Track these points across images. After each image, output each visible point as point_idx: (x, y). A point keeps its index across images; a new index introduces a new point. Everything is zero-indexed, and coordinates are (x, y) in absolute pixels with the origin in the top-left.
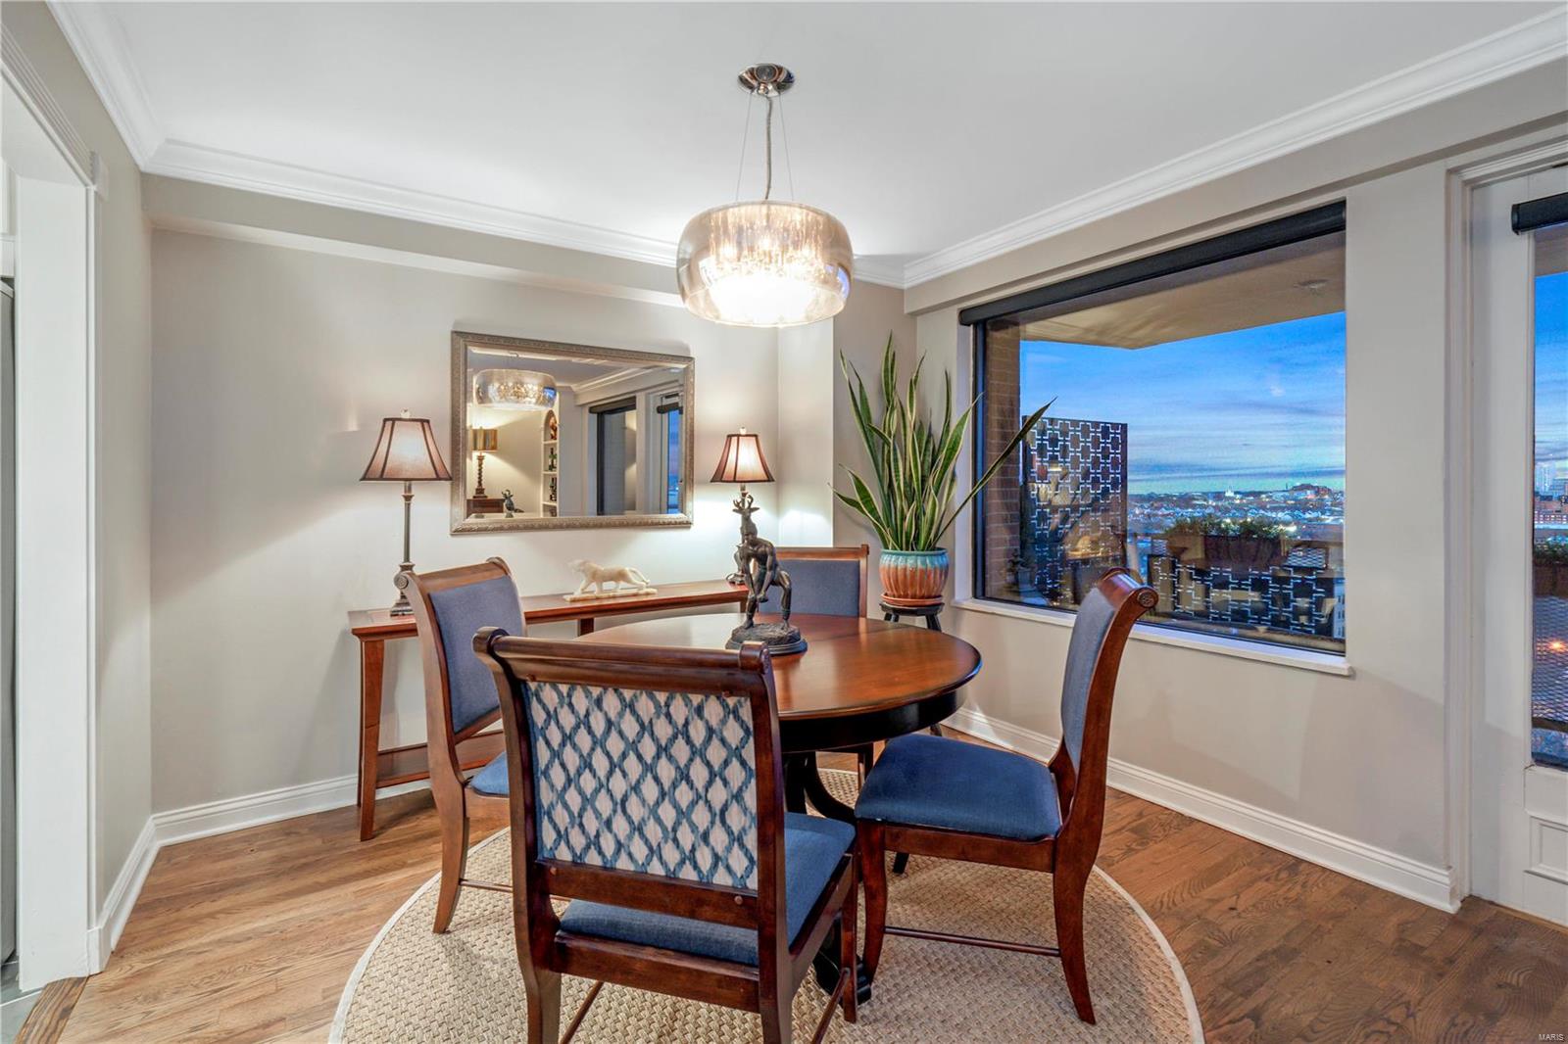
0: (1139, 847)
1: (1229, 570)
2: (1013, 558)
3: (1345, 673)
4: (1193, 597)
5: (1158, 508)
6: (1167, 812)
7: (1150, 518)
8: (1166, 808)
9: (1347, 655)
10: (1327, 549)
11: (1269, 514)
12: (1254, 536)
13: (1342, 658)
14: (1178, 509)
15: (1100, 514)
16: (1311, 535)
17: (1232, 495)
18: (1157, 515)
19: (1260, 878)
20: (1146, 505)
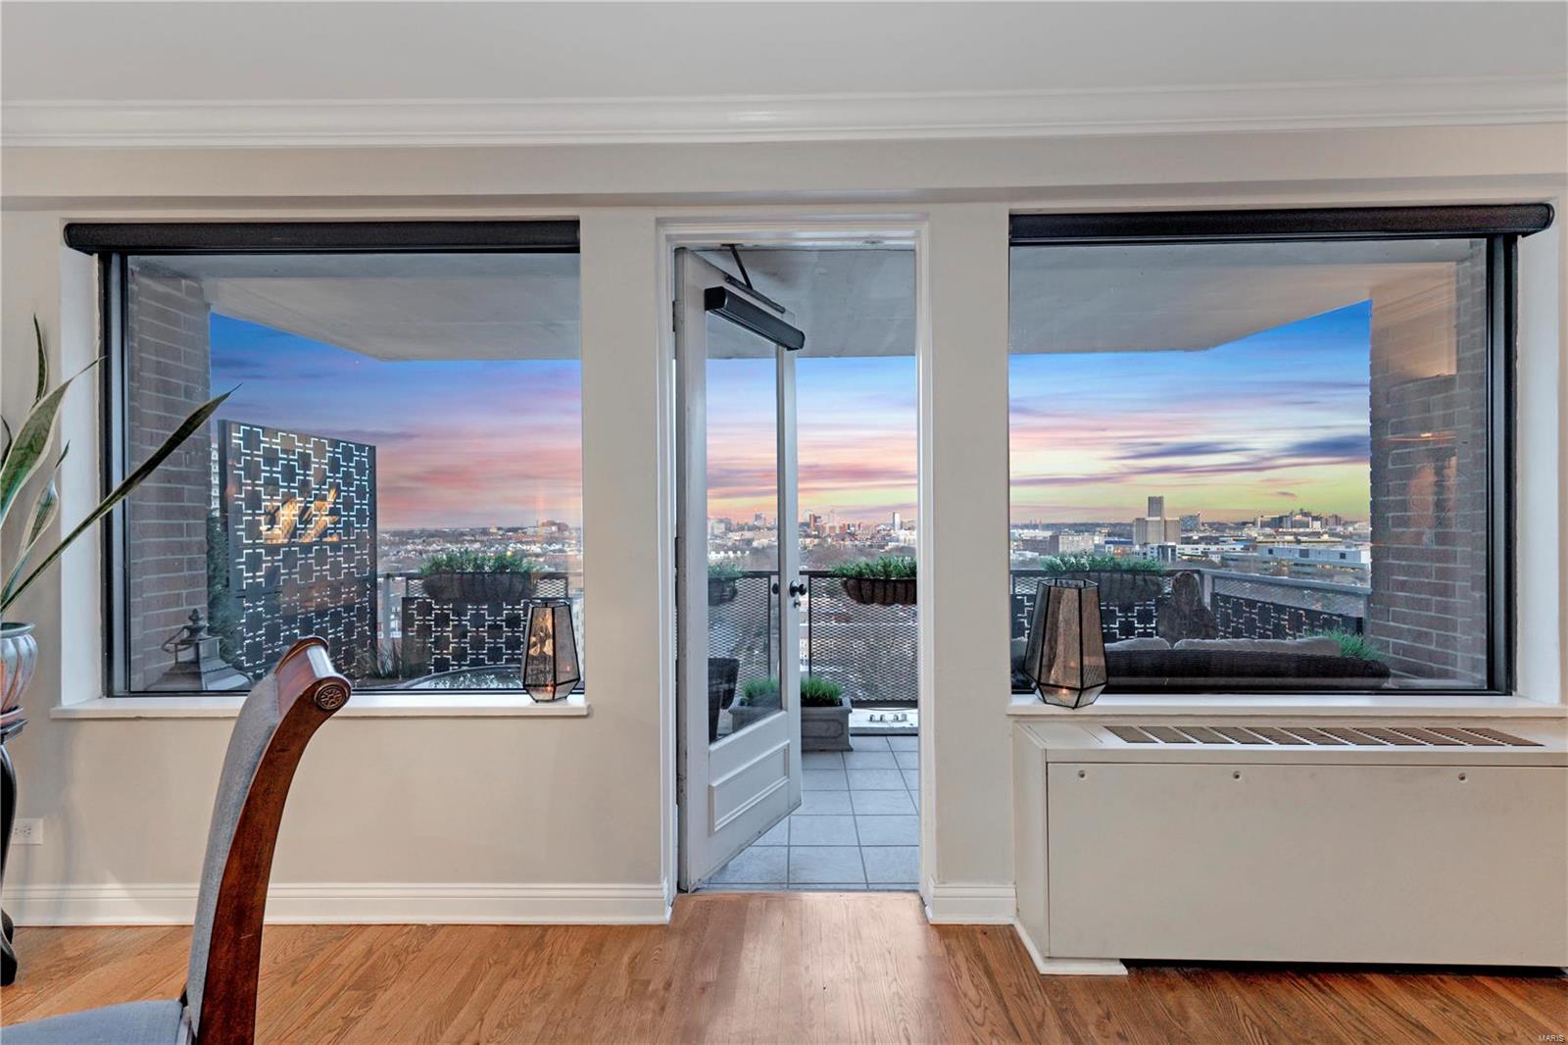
0: (361, 1012)
1: (486, 607)
2: (190, 623)
3: (585, 713)
4: (451, 640)
5: (430, 544)
6: (406, 930)
7: (421, 554)
8: (405, 925)
9: (586, 691)
10: (566, 579)
11: (525, 547)
12: (508, 571)
13: (582, 696)
14: (449, 545)
15: (341, 553)
16: (556, 565)
17: (495, 531)
18: (427, 552)
19: (506, 977)
20: (417, 541)
